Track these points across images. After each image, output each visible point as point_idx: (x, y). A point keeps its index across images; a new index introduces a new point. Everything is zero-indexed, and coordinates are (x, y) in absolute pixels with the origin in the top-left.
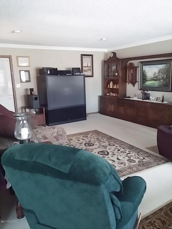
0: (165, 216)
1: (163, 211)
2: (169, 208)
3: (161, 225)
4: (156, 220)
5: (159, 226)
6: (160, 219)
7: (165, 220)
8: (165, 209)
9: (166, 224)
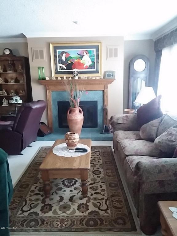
0: (19, 193)
1: (16, 191)
2: (19, 187)
3: (20, 199)
4: (14, 199)
5: (19, 200)
6: (16, 197)
7: (20, 195)
8: (16, 188)
9: (23, 197)
